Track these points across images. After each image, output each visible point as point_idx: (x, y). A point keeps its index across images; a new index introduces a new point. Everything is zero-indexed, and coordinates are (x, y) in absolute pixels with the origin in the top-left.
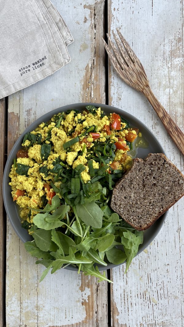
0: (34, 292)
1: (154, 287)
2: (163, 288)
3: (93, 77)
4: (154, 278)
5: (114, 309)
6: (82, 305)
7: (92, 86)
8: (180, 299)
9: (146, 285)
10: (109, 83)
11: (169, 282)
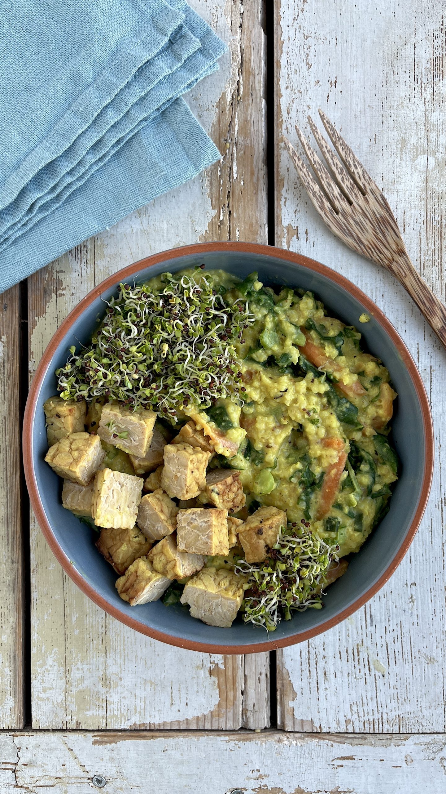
0: (98, 644)
1: (378, 635)
2: (400, 637)
3: (237, 127)
4: (378, 614)
5: (285, 685)
6: (211, 675)
7: (235, 149)
8: (440, 663)
9: (360, 631)
10: (276, 142)
11: (415, 624)
